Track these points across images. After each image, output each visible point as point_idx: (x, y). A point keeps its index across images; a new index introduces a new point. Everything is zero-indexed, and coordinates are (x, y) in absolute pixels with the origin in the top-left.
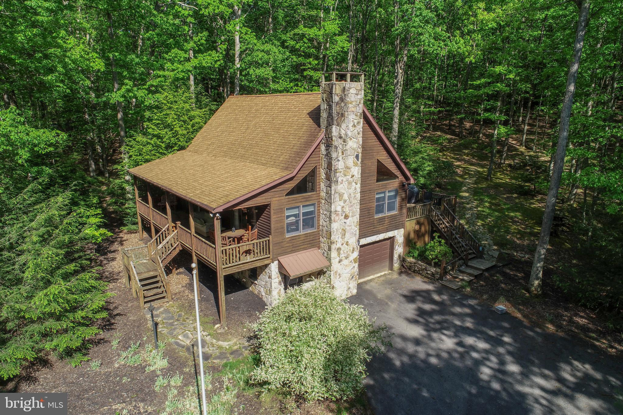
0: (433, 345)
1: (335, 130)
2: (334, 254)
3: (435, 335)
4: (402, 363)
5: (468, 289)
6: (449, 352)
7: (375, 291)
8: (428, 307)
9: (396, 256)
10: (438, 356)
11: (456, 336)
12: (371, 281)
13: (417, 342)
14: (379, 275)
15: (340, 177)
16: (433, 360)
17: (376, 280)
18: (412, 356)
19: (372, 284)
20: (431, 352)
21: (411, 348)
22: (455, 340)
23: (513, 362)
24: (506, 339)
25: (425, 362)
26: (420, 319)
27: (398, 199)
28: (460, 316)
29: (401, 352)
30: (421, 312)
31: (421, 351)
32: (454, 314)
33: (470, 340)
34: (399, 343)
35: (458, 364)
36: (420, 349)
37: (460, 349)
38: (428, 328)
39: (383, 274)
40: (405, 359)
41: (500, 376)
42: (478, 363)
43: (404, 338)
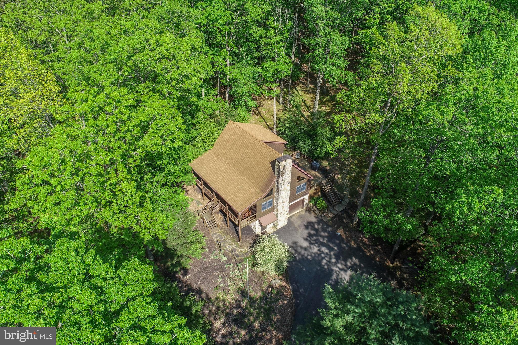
0: (310, 251)
1: (280, 179)
2: (279, 215)
3: (312, 246)
4: (299, 258)
5: (331, 222)
6: (315, 254)
7: (294, 222)
8: (312, 232)
9: (304, 204)
10: (311, 255)
11: (319, 246)
12: (293, 215)
13: (305, 249)
14: (297, 212)
15: (282, 192)
16: (309, 257)
17: (295, 215)
18: (303, 256)
19: (294, 218)
20: (309, 254)
21: (303, 252)
22: (318, 248)
23: (334, 258)
24: (336, 248)
25: (306, 258)
26: (309, 239)
27: (306, 185)
28: (323, 237)
29: (299, 253)
30: (310, 235)
31: (306, 253)
32: (321, 236)
33: (323, 249)
34: (299, 249)
35: (316, 258)
36: (306, 252)
37: (319, 252)
38: (311, 243)
39: (299, 211)
40: (300, 256)
41: (328, 263)
42: (323, 258)
43: (301, 247)
